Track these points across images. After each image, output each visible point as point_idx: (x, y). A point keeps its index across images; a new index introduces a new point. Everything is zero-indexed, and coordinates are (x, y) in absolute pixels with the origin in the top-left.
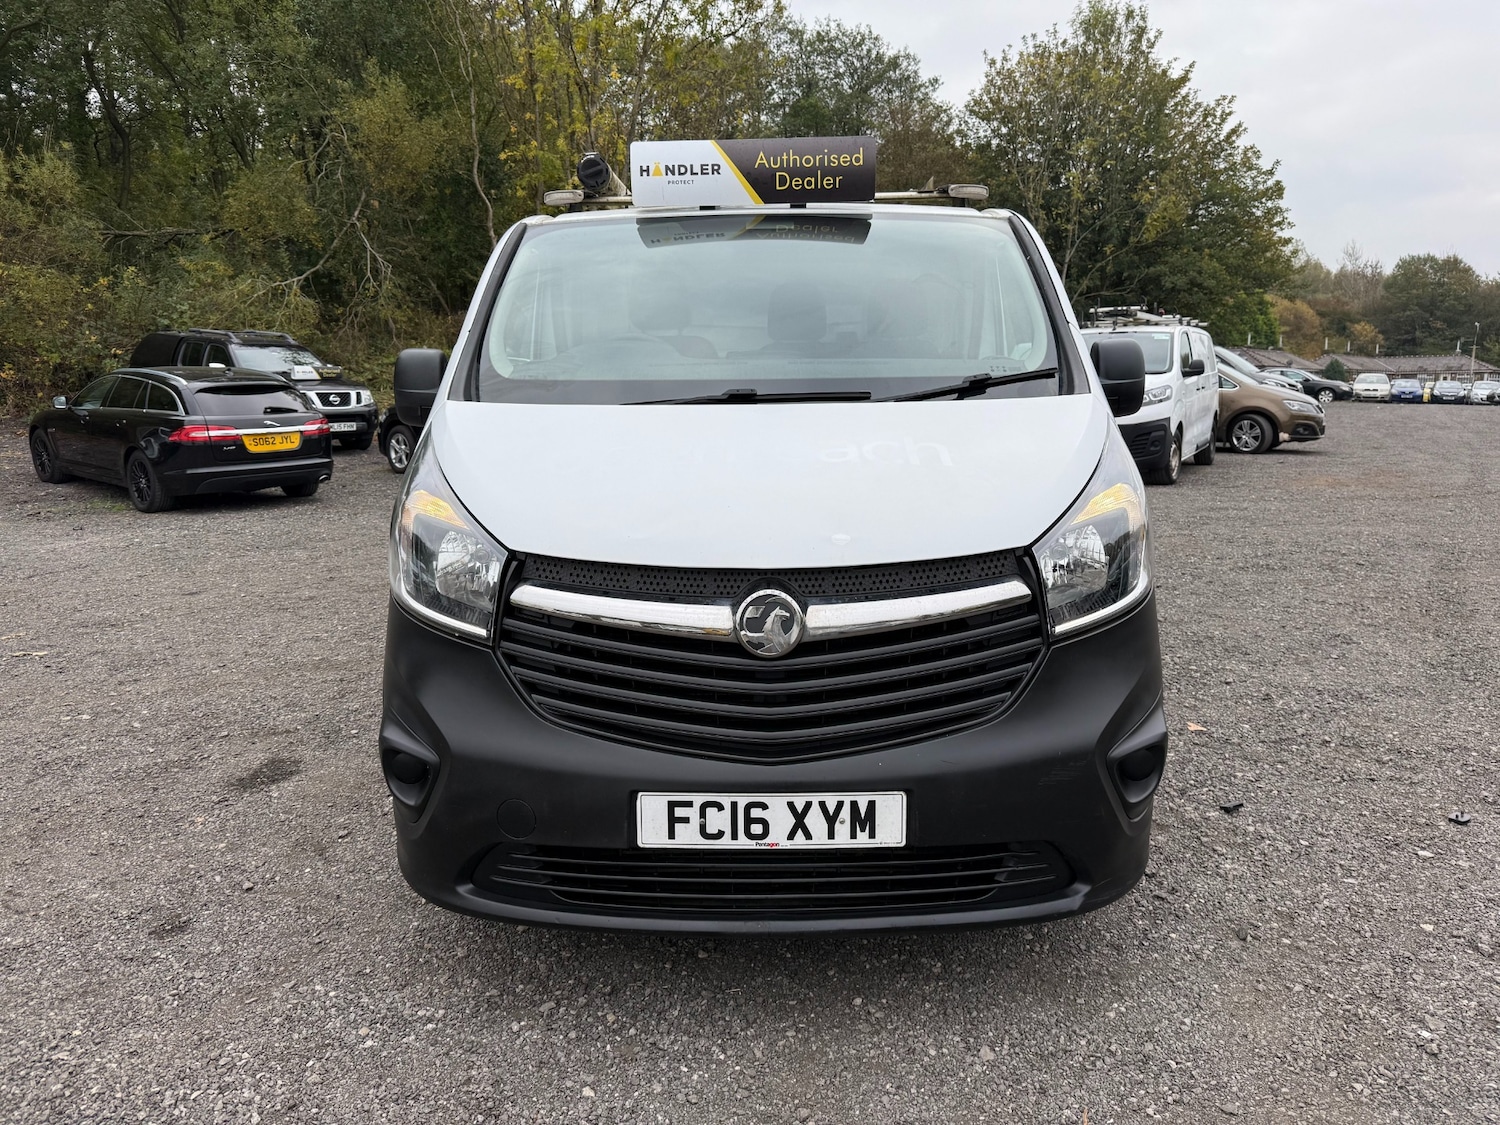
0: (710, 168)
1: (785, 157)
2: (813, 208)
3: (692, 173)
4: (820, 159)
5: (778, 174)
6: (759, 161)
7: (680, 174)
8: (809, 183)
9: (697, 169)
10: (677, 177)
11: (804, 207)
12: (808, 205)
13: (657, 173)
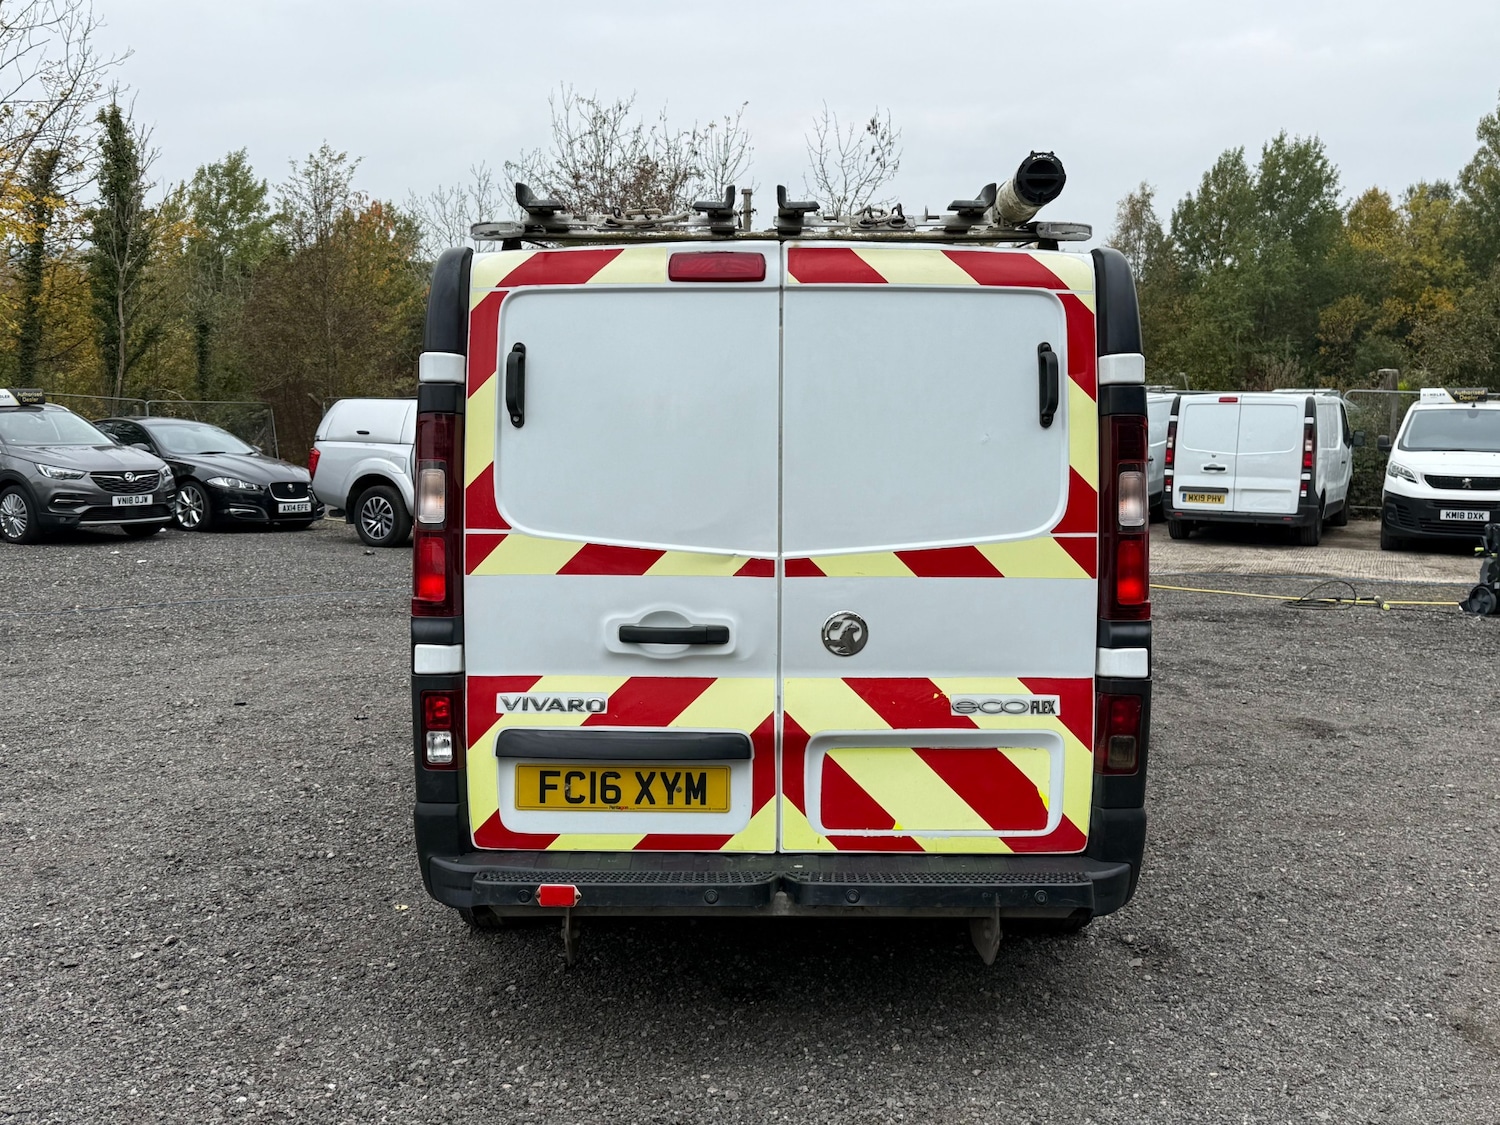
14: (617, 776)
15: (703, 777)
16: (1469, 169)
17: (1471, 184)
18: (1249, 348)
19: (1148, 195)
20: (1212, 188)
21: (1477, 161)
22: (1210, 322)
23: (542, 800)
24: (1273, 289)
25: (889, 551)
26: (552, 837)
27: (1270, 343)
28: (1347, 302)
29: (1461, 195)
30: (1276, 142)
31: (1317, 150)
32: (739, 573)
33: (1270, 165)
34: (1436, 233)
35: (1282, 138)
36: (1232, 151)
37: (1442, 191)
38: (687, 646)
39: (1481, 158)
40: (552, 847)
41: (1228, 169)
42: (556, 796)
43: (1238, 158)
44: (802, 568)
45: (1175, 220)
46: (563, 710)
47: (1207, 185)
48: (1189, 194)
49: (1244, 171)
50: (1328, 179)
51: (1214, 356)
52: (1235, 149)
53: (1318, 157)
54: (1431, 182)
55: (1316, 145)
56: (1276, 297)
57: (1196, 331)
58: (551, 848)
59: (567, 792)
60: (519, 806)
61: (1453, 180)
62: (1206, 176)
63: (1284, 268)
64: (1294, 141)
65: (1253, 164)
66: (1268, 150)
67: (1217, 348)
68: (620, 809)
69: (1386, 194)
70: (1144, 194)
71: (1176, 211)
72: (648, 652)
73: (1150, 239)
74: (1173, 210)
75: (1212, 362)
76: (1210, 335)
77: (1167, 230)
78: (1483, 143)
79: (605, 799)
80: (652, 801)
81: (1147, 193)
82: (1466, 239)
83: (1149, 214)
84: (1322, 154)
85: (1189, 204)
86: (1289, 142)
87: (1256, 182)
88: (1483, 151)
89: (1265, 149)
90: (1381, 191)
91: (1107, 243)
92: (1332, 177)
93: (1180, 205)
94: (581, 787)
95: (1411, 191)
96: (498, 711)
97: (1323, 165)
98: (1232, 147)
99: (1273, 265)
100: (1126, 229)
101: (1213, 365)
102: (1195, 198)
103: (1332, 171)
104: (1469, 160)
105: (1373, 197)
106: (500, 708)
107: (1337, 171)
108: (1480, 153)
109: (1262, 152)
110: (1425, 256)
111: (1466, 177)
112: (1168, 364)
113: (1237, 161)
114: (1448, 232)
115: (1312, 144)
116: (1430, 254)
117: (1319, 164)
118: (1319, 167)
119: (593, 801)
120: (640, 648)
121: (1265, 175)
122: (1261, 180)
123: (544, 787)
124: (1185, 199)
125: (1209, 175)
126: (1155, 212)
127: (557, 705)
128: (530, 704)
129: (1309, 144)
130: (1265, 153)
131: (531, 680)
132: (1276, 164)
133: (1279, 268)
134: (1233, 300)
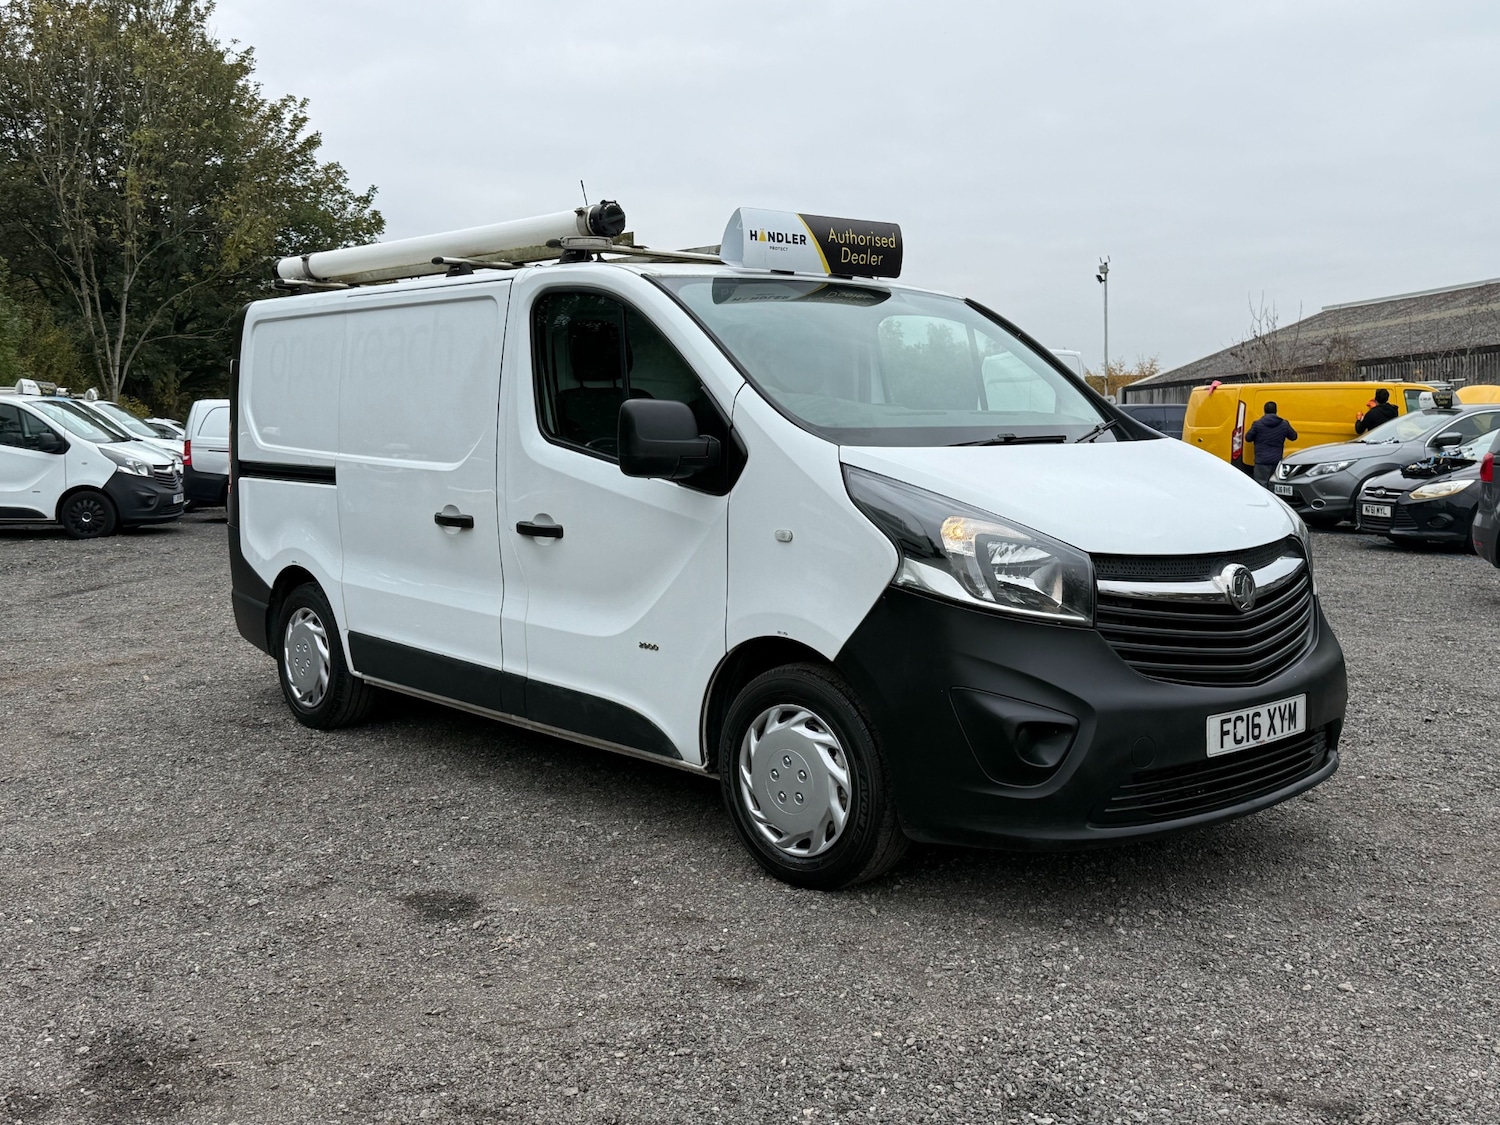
0: (798, 238)
1: (847, 235)
2: (857, 281)
3: (787, 242)
4: (871, 239)
5: (844, 249)
6: (831, 237)
7: (779, 241)
8: (862, 259)
9: (790, 239)
10: (776, 244)
11: (850, 278)
12: (854, 278)
13: (763, 239)
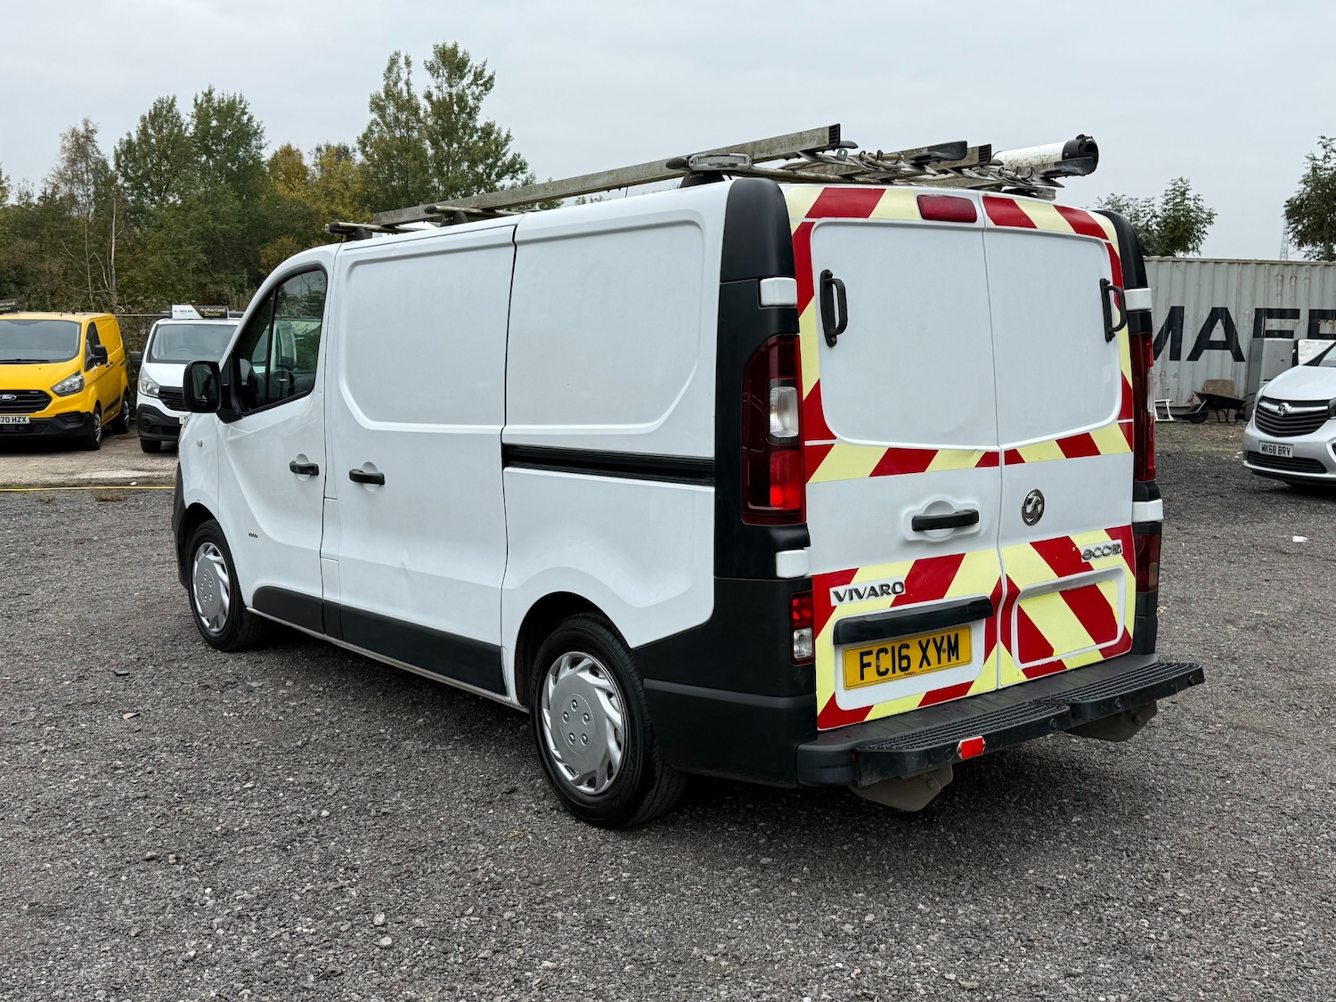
14: (908, 647)
15: (957, 636)
16: (365, 136)
17: (367, 149)
18: (203, 279)
19: (91, 131)
20: (150, 131)
21: (370, 130)
22: (166, 254)
23: (862, 678)
24: (221, 227)
25: (1053, 439)
26: (868, 709)
27: (221, 276)
28: (283, 242)
29: (359, 158)
30: (206, 95)
31: (242, 106)
32: (979, 465)
33: (202, 114)
34: (347, 189)
35: (210, 93)
36: (165, 98)
37: (343, 153)
38: (952, 529)
39: (373, 128)
40: (870, 717)
41: (162, 115)
42: (870, 673)
43: (172, 105)
44: (1013, 457)
45: (117, 157)
46: (877, 595)
47: (145, 127)
48: (129, 134)
49: (179, 117)
50: (256, 133)
51: (172, 285)
52: (168, 97)
53: (244, 113)
54: (335, 144)
55: (241, 101)
56: (223, 235)
57: (154, 261)
58: (868, 718)
59: (878, 667)
60: (848, 687)
61: (352, 143)
62: (144, 119)
63: (229, 210)
64: (221, 96)
65: (186, 112)
66: (199, 102)
67: (175, 278)
68: (910, 674)
69: (298, 150)
70: (87, 130)
71: (118, 148)
72: (929, 537)
73: (96, 172)
74: (115, 147)
75: (171, 291)
76: (167, 266)
77: (112, 165)
78: (374, 116)
79: (902, 669)
80: (929, 664)
81: (91, 129)
82: (369, 197)
83: (94, 150)
84: (246, 110)
85: (129, 143)
86: (216, 96)
87: (191, 129)
88: (374, 122)
89: (196, 100)
90: (294, 147)
91: (54, 173)
92: (259, 131)
93: (121, 143)
94: (886, 662)
95: (319, 150)
96: (833, 605)
97: (250, 119)
98: (166, 94)
99: (218, 206)
100: (73, 162)
101: (172, 293)
102: (135, 138)
103: (258, 126)
104: (364, 129)
105: (288, 152)
106: (834, 601)
107: (262, 126)
108: (372, 124)
109: (194, 102)
110: (341, 207)
111: (364, 142)
112: (130, 291)
113: (170, 108)
114: (357, 187)
115: (238, 100)
116: (344, 205)
117: (245, 118)
118: (245, 122)
119: (894, 672)
120: (925, 534)
121: (199, 123)
122: (196, 127)
123: (863, 666)
124: (126, 138)
125: (145, 118)
126: (100, 148)
127: (873, 592)
128: (854, 595)
129: (234, 100)
130: (196, 104)
131: (851, 573)
132: (207, 115)
133: (224, 209)
134: (186, 235)
